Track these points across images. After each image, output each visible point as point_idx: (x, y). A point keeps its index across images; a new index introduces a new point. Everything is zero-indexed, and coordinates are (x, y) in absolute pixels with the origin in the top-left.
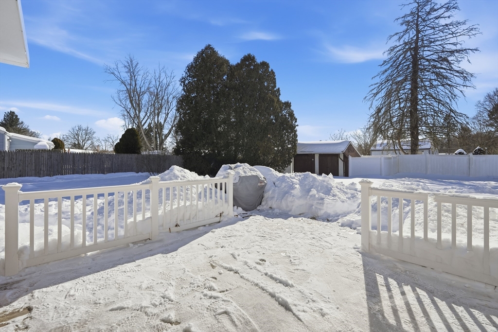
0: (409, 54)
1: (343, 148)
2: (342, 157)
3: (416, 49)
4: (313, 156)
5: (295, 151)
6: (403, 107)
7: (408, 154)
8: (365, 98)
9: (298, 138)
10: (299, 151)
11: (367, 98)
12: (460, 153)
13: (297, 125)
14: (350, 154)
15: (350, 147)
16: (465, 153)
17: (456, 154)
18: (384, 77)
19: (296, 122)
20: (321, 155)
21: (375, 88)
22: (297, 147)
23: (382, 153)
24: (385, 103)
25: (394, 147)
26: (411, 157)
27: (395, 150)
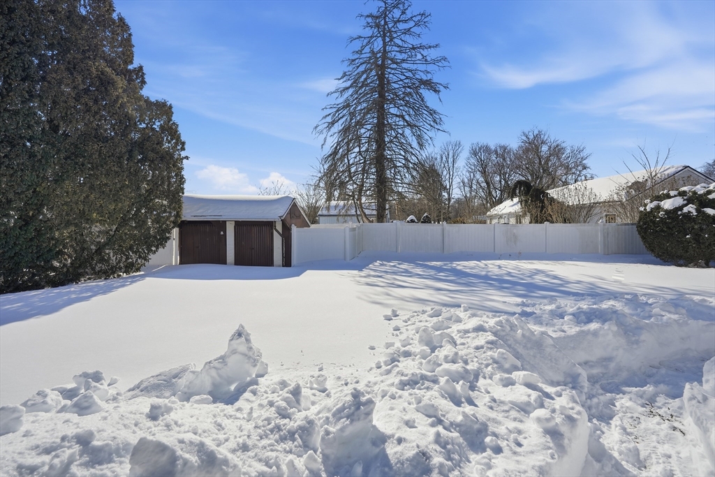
0: (374, 73)
1: (282, 211)
2: (279, 227)
3: (383, 67)
4: (222, 225)
5: (178, 215)
6: (365, 151)
7: (372, 222)
8: (316, 127)
9: (185, 186)
10: (188, 214)
11: (319, 128)
12: (412, 221)
13: (187, 158)
14: (294, 221)
15: (294, 209)
16: (416, 221)
17: (408, 222)
18: (341, 100)
19: (183, 149)
20: (238, 224)
21: (330, 114)
22: (183, 205)
23: (338, 220)
24: (343, 140)
25: (356, 211)
26: (376, 225)
27: (357, 215)
